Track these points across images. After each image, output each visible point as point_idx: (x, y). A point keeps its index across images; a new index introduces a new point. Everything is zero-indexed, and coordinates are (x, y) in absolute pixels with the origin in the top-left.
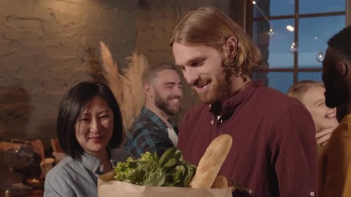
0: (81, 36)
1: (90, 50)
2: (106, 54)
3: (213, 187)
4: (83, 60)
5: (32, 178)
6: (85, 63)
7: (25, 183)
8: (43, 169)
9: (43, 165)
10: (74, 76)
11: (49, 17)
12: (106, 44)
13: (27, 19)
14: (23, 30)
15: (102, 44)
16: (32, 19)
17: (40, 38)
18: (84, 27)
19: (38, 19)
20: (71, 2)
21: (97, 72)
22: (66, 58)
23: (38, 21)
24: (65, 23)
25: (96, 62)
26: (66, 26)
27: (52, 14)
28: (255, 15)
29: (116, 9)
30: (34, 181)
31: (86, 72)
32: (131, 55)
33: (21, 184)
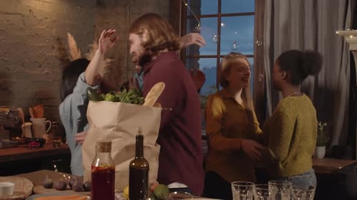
0: (52, 28)
1: (59, 39)
2: (72, 42)
3: (154, 106)
4: (53, 47)
5: (16, 136)
6: (56, 49)
7: (10, 139)
8: (23, 129)
9: (24, 127)
10: (46, 59)
11: (28, 13)
12: (72, 35)
13: (12, 14)
14: (9, 22)
15: (69, 35)
16: (15, 14)
17: (21, 29)
18: (55, 21)
19: (20, 14)
20: (45, 2)
21: (64, 56)
22: (41, 45)
23: (19, 16)
24: (40, 18)
25: (64, 49)
26: (42, 20)
27: (30, 11)
28: (188, 14)
29: (79, 7)
30: (17, 138)
31: (56, 56)
32: (92, 43)
33: (8, 140)
